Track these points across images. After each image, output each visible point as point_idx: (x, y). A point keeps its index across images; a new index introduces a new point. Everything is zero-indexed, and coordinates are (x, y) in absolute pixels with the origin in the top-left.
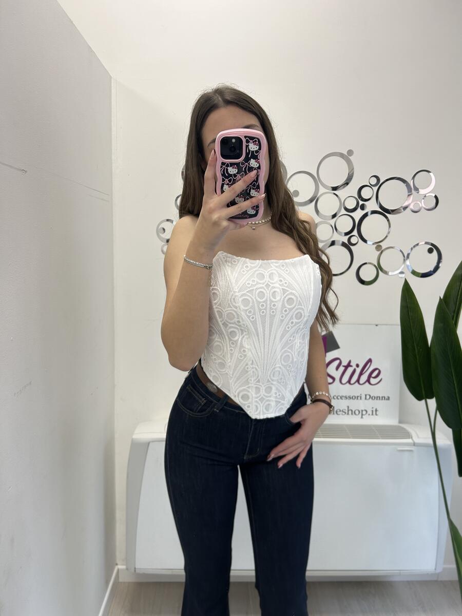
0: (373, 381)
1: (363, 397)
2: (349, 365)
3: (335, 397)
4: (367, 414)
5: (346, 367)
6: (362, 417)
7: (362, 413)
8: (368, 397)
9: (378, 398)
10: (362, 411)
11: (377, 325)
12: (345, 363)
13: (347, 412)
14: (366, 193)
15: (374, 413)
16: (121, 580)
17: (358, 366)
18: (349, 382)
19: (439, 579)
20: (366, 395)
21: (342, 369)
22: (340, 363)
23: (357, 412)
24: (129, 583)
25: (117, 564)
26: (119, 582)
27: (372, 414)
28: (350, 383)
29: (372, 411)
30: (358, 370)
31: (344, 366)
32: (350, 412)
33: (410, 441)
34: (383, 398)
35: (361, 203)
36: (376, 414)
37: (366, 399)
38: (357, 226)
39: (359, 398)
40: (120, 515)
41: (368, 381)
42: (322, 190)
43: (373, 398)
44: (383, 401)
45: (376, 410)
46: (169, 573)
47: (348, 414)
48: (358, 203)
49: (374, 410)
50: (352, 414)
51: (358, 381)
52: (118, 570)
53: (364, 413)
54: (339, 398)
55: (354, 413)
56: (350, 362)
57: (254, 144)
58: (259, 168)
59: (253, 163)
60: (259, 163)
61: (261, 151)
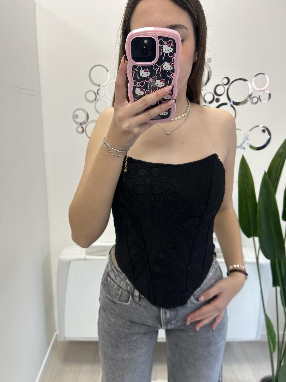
57: (169, 46)
58: (173, 71)
59: (167, 66)
60: (173, 66)
61: (176, 53)
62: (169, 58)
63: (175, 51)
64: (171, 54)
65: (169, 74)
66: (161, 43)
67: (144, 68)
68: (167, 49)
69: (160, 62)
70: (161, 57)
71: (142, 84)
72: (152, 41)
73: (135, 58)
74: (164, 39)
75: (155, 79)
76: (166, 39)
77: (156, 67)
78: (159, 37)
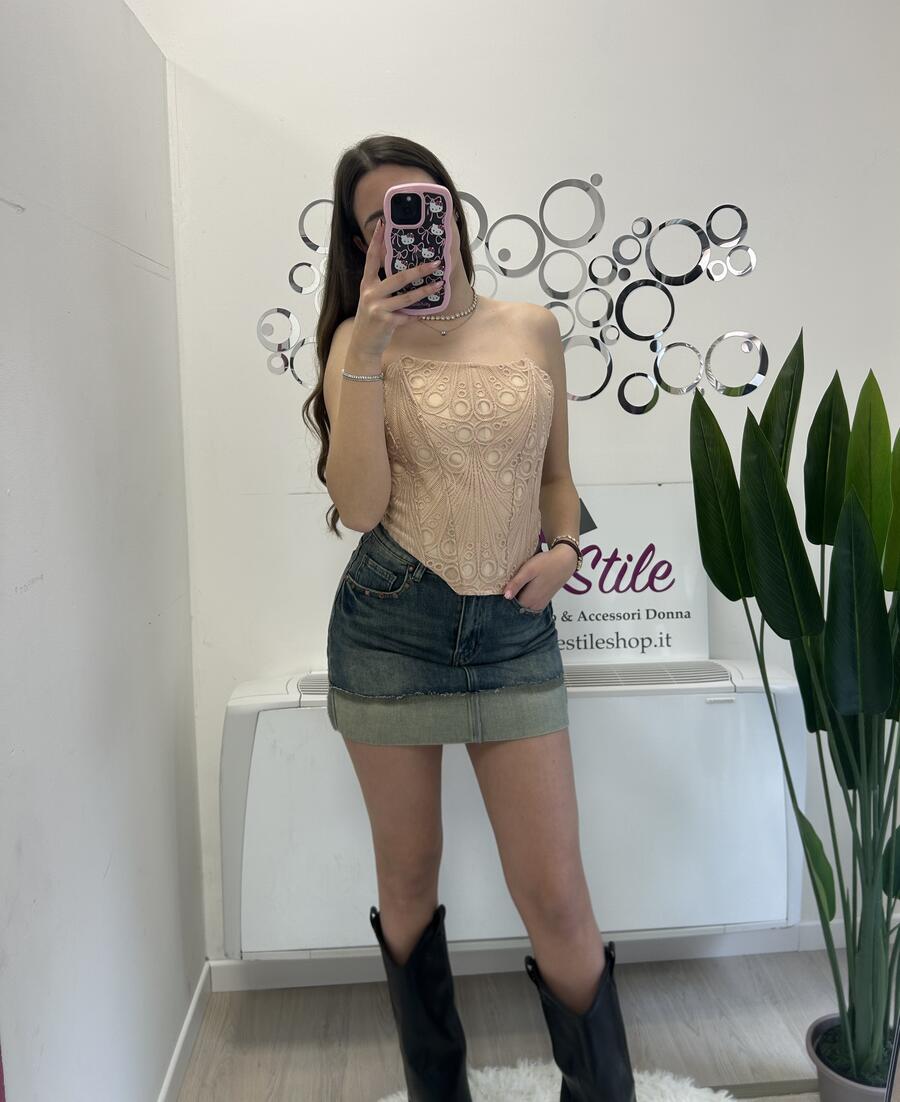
0: (659, 585)
1: (643, 615)
2: (614, 558)
3: (593, 618)
4: (653, 644)
5: (610, 562)
6: (643, 652)
7: (643, 643)
8: (652, 614)
9: (670, 615)
10: (643, 640)
11: (660, 485)
12: (607, 554)
13: (615, 642)
14: (629, 250)
15: (665, 643)
16: (214, 990)
17: (630, 558)
18: (616, 587)
19: (801, 950)
20: (648, 611)
21: (602, 565)
22: (599, 555)
23: (634, 643)
24: (231, 993)
25: (207, 959)
26: (212, 993)
27: (661, 645)
28: (618, 591)
29: (661, 639)
30: (632, 566)
31: (605, 560)
32: (621, 643)
33: (727, 684)
34: (679, 615)
35: (620, 267)
36: (668, 645)
37: (648, 617)
38: (617, 309)
39: (636, 617)
40: (209, 863)
41: (650, 584)
42: (550, 247)
43: (662, 616)
44: (680, 619)
45: (668, 638)
46: (305, 956)
47: (618, 647)
48: (615, 268)
49: (664, 637)
50: (625, 647)
51: (632, 585)
52: (210, 968)
53: (647, 642)
54: (600, 617)
55: (628, 644)
56: (616, 551)
57: (437, 204)
58: (444, 236)
59: (435, 230)
60: (443, 229)
61: (446, 213)
62: (437, 219)
63: (444, 210)
64: (440, 214)
65: (439, 240)
66: (428, 200)
67: (407, 232)
68: (435, 208)
69: (427, 225)
70: (427, 218)
71: (404, 254)
72: (415, 197)
73: (395, 219)
74: (431, 196)
75: (420, 247)
76: (434, 196)
77: (421, 230)
78: (425, 194)
